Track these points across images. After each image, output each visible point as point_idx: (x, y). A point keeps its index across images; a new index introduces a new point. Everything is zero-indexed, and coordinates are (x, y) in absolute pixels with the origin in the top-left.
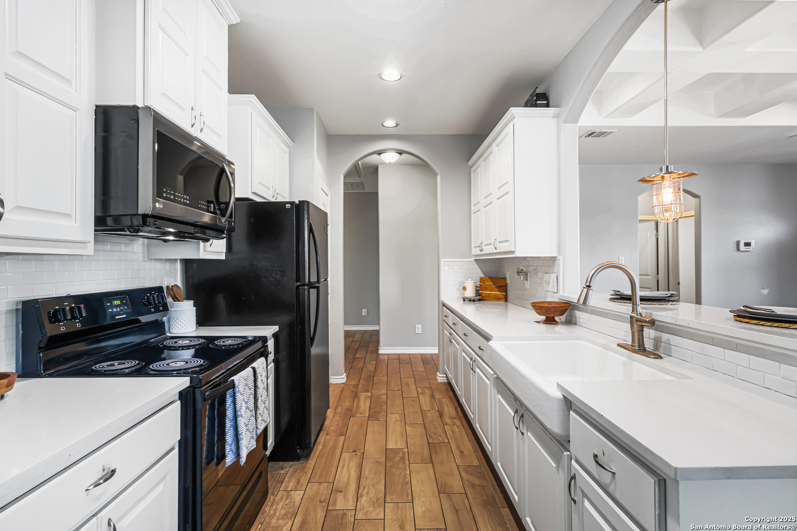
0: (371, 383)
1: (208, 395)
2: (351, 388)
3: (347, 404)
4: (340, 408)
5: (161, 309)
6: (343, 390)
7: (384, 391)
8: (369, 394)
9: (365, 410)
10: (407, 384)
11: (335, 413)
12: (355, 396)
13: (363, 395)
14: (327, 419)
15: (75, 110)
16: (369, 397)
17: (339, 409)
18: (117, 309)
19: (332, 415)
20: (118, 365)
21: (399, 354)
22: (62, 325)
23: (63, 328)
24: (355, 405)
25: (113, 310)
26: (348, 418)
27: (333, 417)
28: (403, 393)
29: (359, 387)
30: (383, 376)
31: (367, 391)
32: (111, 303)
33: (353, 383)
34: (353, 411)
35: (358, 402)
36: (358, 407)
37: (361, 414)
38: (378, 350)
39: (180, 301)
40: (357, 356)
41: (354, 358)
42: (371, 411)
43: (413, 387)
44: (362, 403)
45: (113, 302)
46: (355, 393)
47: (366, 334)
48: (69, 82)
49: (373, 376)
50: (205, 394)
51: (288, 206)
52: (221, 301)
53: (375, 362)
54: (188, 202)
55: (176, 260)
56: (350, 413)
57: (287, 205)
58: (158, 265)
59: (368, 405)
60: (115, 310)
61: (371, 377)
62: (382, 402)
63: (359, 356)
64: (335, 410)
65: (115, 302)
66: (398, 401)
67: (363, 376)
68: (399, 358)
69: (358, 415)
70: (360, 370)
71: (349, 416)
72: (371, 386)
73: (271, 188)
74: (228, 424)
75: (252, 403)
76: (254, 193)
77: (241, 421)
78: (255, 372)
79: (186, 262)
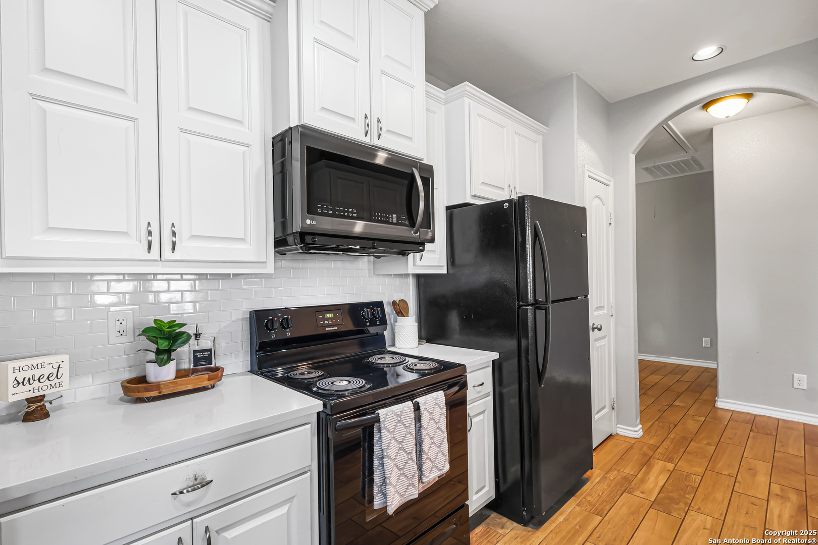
0: (683, 450)
1: (339, 426)
2: (645, 449)
3: (628, 470)
4: (615, 472)
5: (378, 323)
6: (631, 447)
7: (700, 470)
8: (671, 466)
9: (653, 489)
10: (753, 472)
11: (604, 478)
12: (646, 463)
13: (658, 466)
14: (589, 482)
15: (247, 146)
16: (669, 470)
17: (612, 476)
18: (329, 322)
19: (598, 479)
20: (307, 374)
21: (756, 415)
22: (273, 333)
23: (273, 336)
24: (639, 476)
25: (324, 322)
26: (619, 493)
27: (598, 482)
28: (737, 484)
29: (658, 450)
30: (708, 444)
31: (670, 460)
32: (324, 316)
33: (652, 442)
34: (633, 484)
35: (647, 473)
36: (643, 481)
37: (643, 493)
38: (715, 401)
39: (405, 316)
40: (677, 403)
41: (671, 406)
42: (662, 495)
43: (762, 479)
44: (652, 478)
45: (325, 315)
46: (648, 458)
47: (707, 374)
48: (240, 122)
49: (690, 439)
50: (336, 424)
51: (506, 205)
52: (454, 320)
53: (704, 419)
54: (355, 215)
56: (626, 486)
57: (504, 205)
58: (387, 280)
59: (661, 483)
60: (327, 322)
61: (684, 442)
62: (687, 486)
63: (678, 404)
64: (606, 474)
65: (328, 315)
66: (721, 495)
67: (672, 436)
68: (754, 423)
69: (637, 493)
70: (672, 426)
71: (623, 489)
72: (680, 454)
73: (506, 188)
74: (376, 462)
75: (410, 444)
76: (475, 196)
77: (388, 463)
78: (417, 408)
79: (418, 277)
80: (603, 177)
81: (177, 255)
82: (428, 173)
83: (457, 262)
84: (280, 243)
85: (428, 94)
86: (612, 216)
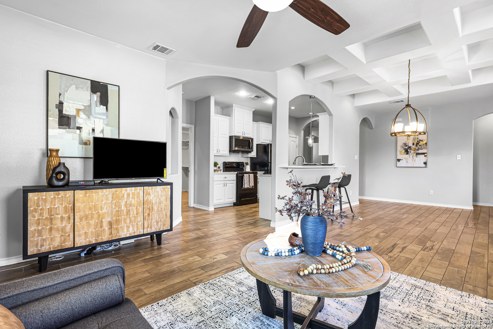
5: (243, 166)
39: (248, 165)
52: (258, 166)
54: (241, 147)
55: (248, 157)
57: (266, 145)
58: (244, 158)
73: (269, 140)
74: (243, 181)
75: (248, 180)
76: (262, 143)
77: (245, 181)
78: (249, 175)
79: (251, 158)
80: (295, 136)
81: (219, 153)
82: (252, 139)
83: (258, 155)
84: (230, 151)
85: (253, 123)
86: (298, 145)
